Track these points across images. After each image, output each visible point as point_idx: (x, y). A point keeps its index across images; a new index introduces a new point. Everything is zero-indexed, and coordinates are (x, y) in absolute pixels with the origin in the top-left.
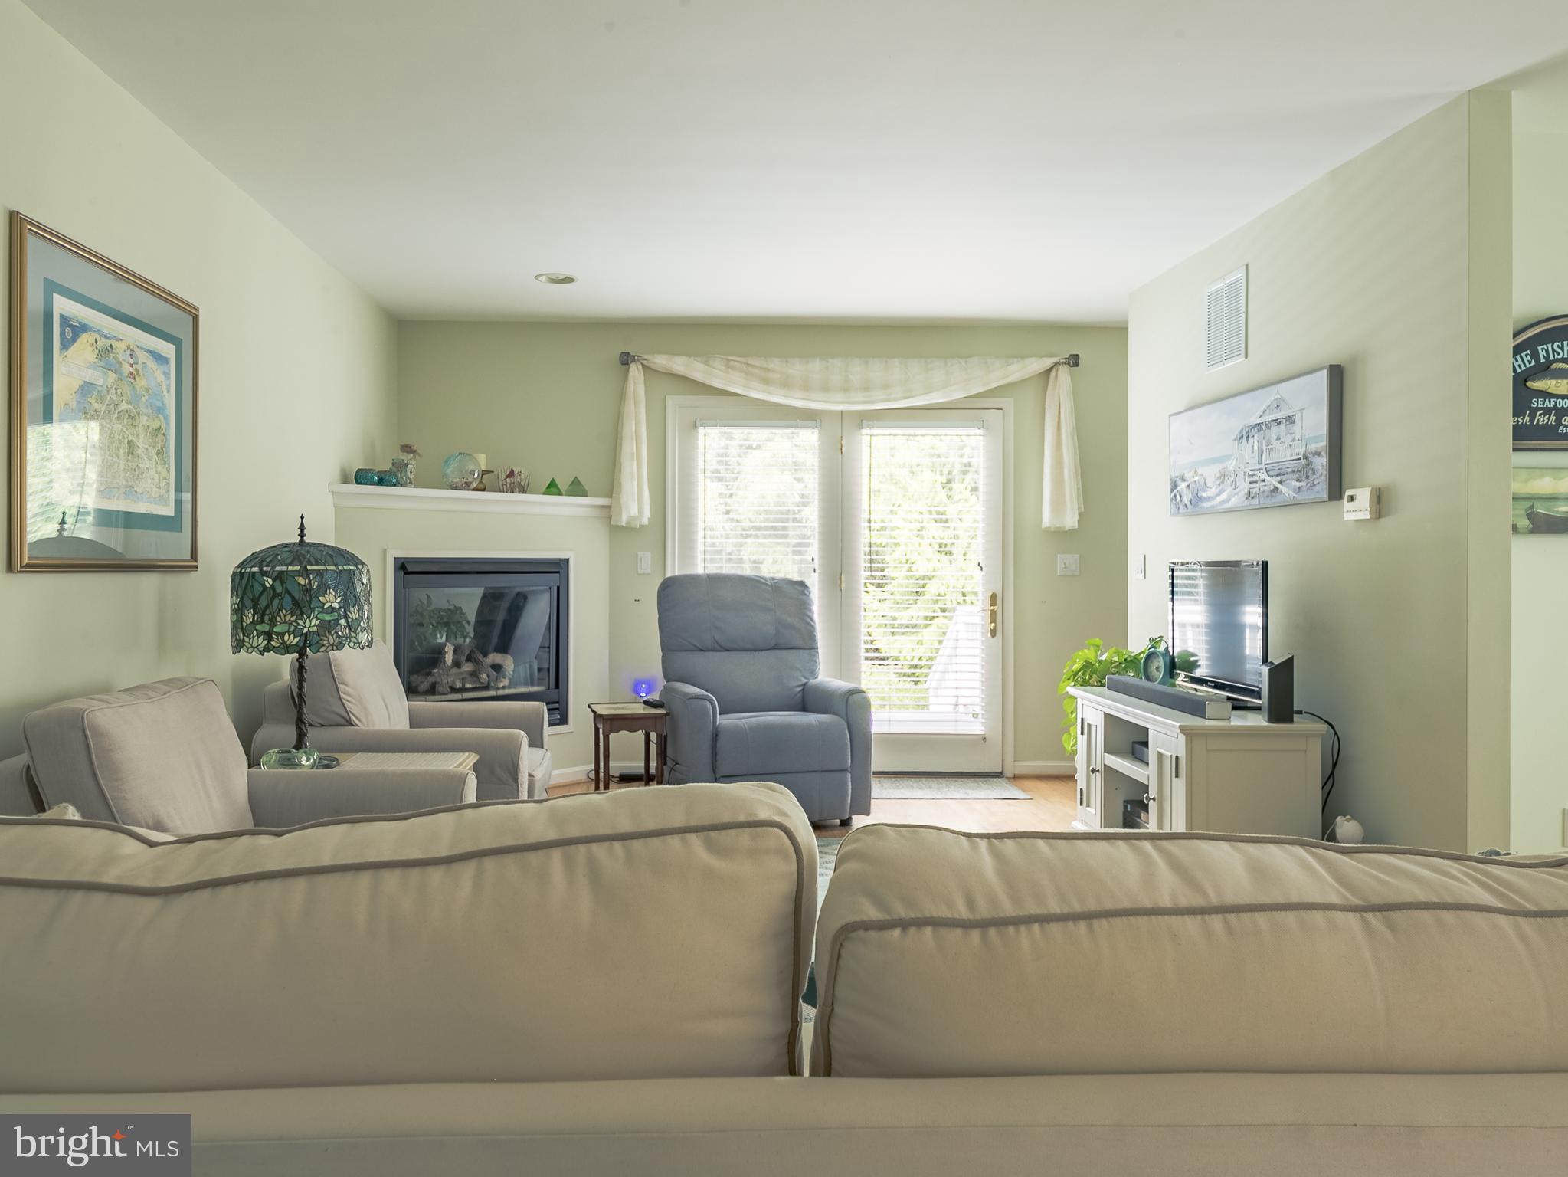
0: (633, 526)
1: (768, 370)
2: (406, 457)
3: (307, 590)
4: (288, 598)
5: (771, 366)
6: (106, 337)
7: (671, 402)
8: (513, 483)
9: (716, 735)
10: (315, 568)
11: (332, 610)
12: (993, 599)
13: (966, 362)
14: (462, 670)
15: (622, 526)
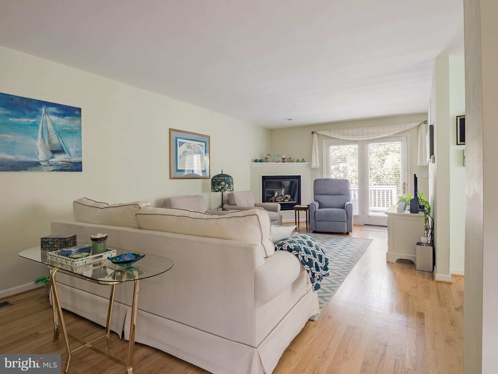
0: (316, 168)
1: (344, 132)
2: (268, 156)
3: (219, 182)
4: (217, 183)
5: (344, 131)
6: (189, 143)
7: (324, 141)
8: (290, 160)
9: (315, 212)
10: (221, 178)
11: (223, 185)
12: (404, 184)
13: (394, 126)
14: (279, 198)
15: (313, 168)
